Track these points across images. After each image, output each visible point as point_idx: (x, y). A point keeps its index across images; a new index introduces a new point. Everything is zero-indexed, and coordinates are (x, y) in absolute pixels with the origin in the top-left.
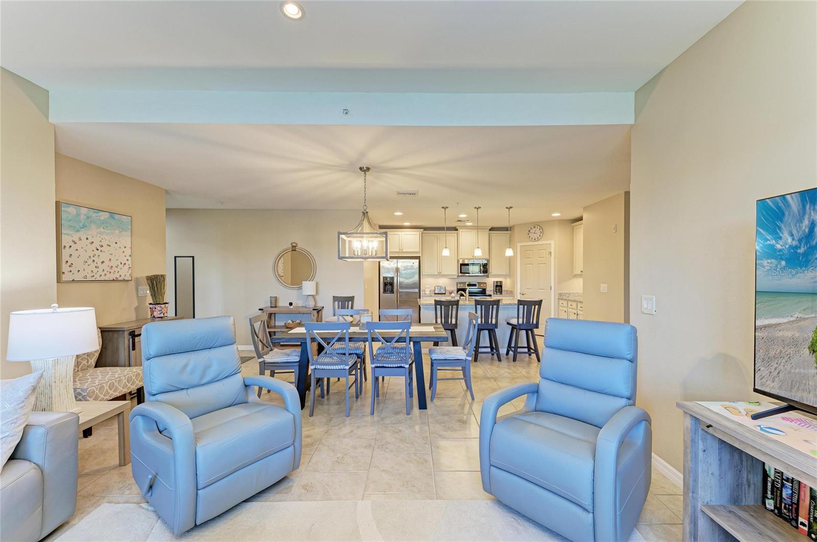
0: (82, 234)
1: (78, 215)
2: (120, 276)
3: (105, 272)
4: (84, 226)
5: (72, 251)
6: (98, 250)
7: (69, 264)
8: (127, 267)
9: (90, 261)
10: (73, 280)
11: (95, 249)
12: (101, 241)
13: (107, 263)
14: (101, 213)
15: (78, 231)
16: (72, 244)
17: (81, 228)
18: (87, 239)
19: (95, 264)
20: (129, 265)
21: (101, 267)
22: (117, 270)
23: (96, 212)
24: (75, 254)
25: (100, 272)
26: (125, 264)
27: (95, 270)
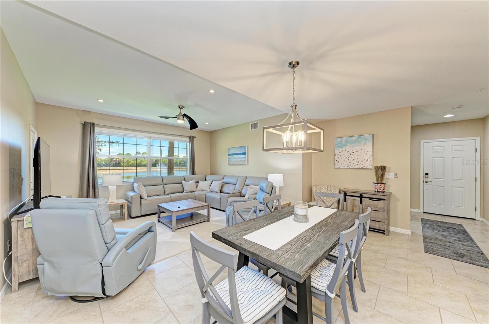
0: (343, 149)
1: (341, 141)
2: (364, 166)
3: (355, 164)
4: (345, 145)
5: (338, 156)
6: (351, 154)
7: (337, 161)
8: (369, 161)
9: (347, 160)
10: (339, 168)
11: (349, 154)
12: (352, 150)
13: (356, 160)
14: (353, 137)
15: (342, 148)
16: (339, 153)
17: (343, 146)
18: (346, 150)
19: (349, 161)
20: (370, 160)
21: (353, 162)
22: (362, 163)
23: (350, 138)
24: (340, 157)
25: (352, 164)
26: (367, 160)
27: (349, 164)
